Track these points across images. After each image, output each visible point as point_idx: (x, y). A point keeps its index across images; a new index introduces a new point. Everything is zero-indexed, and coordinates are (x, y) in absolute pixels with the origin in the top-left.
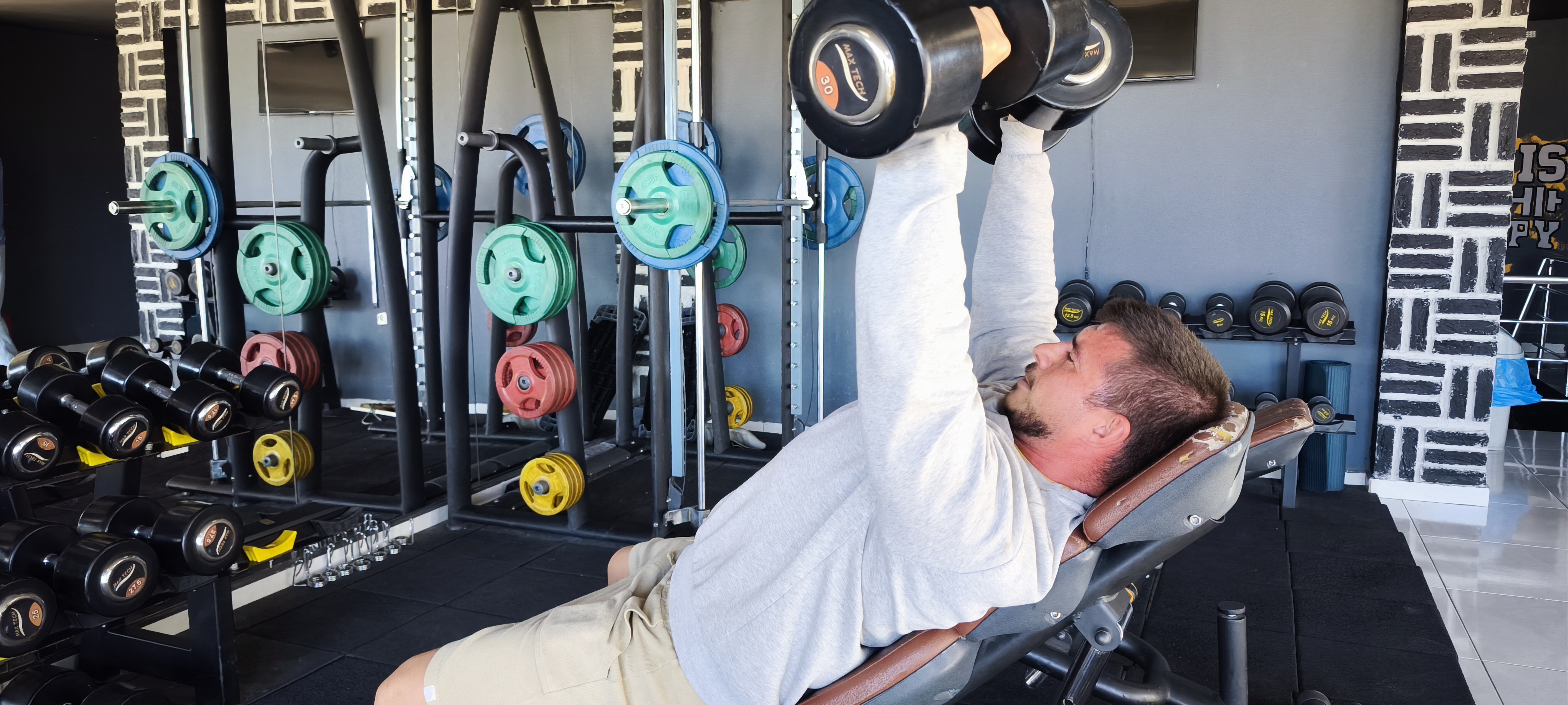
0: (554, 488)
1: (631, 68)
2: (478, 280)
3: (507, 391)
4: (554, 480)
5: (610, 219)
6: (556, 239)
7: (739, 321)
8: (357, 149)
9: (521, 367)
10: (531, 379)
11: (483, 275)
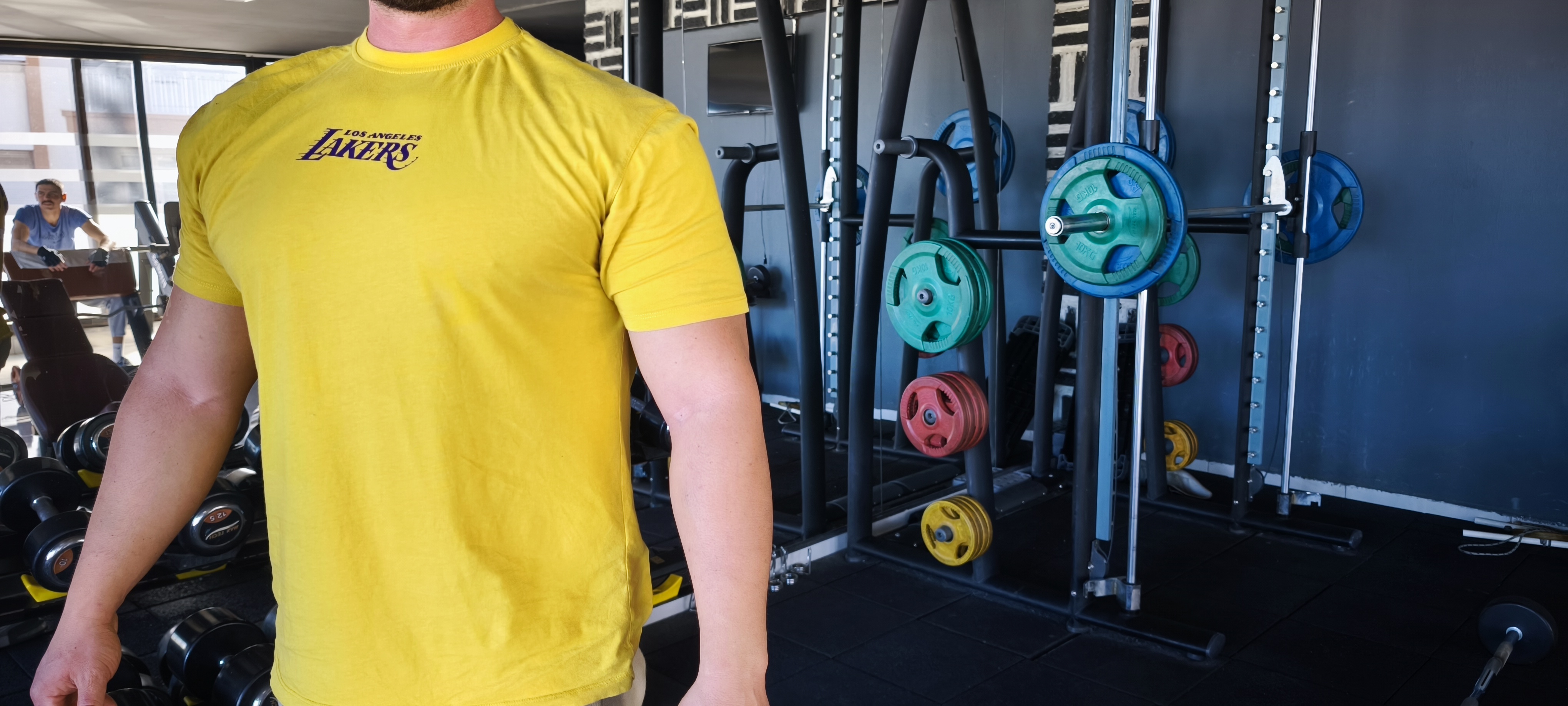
0: (959, 536)
1: (1072, 53)
2: (887, 300)
3: (911, 423)
4: (958, 528)
5: (1037, 234)
6: (973, 257)
7: (1187, 345)
8: (775, 157)
9: (928, 401)
10: (938, 412)
11: (893, 296)
